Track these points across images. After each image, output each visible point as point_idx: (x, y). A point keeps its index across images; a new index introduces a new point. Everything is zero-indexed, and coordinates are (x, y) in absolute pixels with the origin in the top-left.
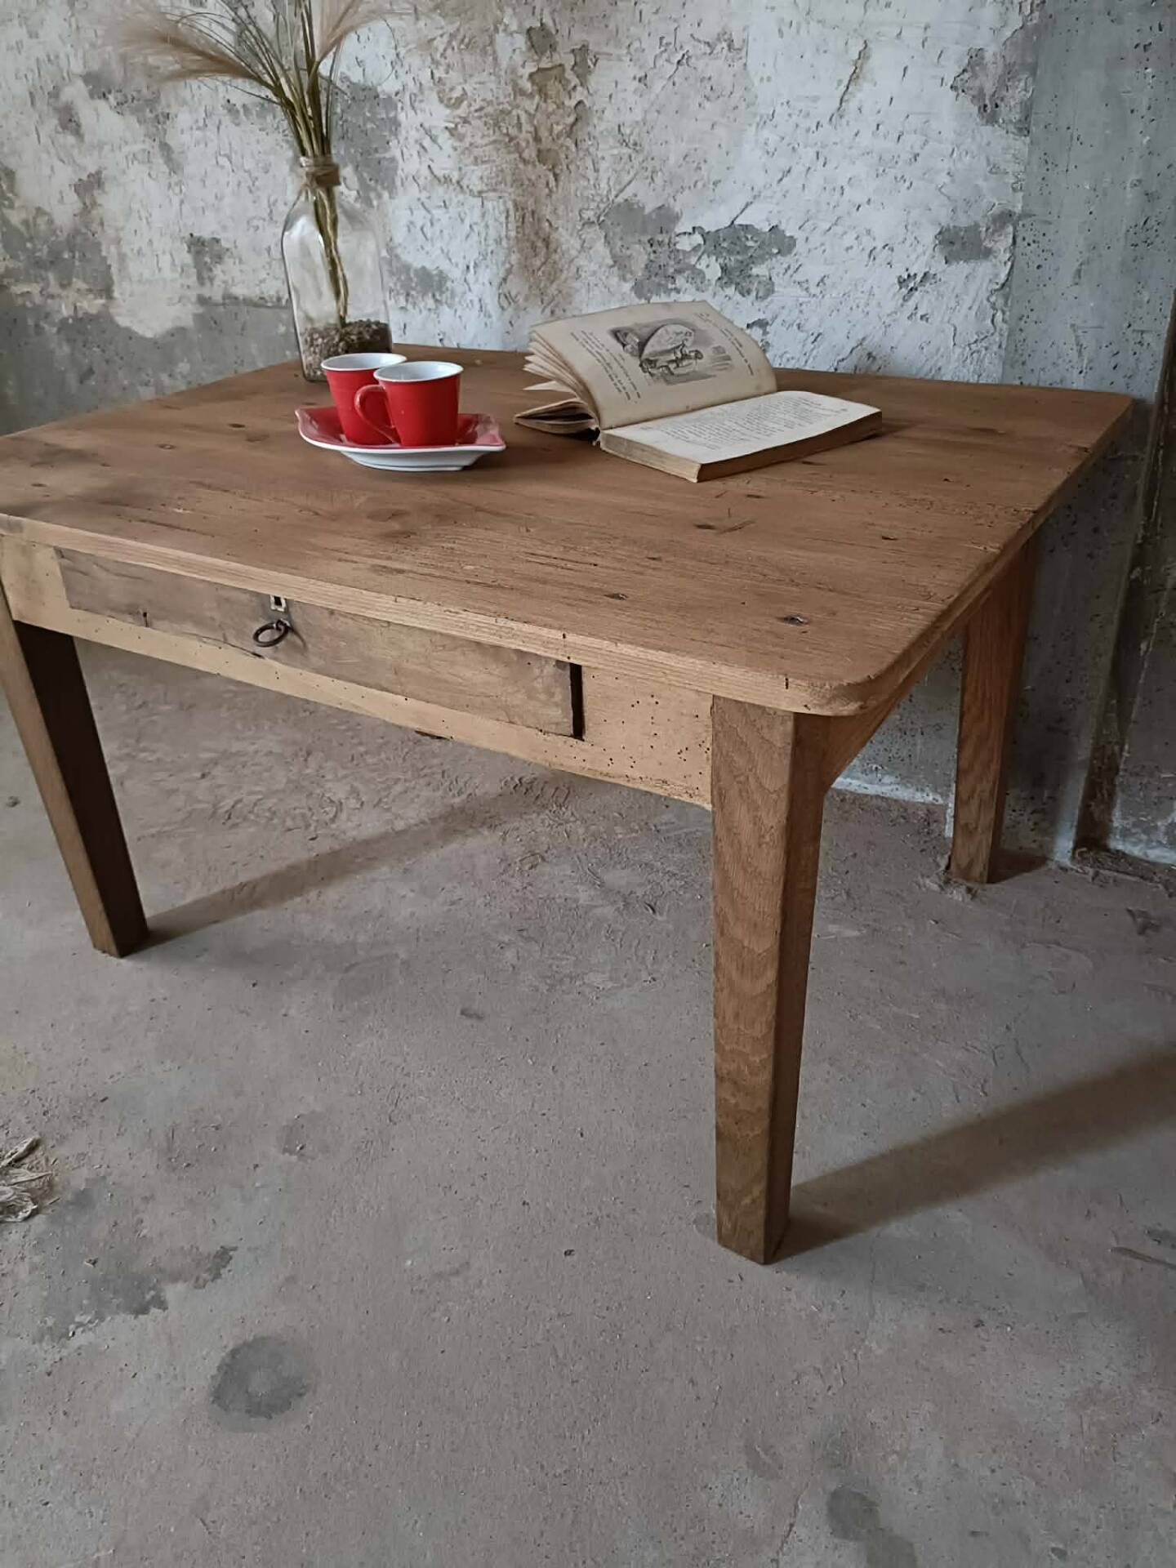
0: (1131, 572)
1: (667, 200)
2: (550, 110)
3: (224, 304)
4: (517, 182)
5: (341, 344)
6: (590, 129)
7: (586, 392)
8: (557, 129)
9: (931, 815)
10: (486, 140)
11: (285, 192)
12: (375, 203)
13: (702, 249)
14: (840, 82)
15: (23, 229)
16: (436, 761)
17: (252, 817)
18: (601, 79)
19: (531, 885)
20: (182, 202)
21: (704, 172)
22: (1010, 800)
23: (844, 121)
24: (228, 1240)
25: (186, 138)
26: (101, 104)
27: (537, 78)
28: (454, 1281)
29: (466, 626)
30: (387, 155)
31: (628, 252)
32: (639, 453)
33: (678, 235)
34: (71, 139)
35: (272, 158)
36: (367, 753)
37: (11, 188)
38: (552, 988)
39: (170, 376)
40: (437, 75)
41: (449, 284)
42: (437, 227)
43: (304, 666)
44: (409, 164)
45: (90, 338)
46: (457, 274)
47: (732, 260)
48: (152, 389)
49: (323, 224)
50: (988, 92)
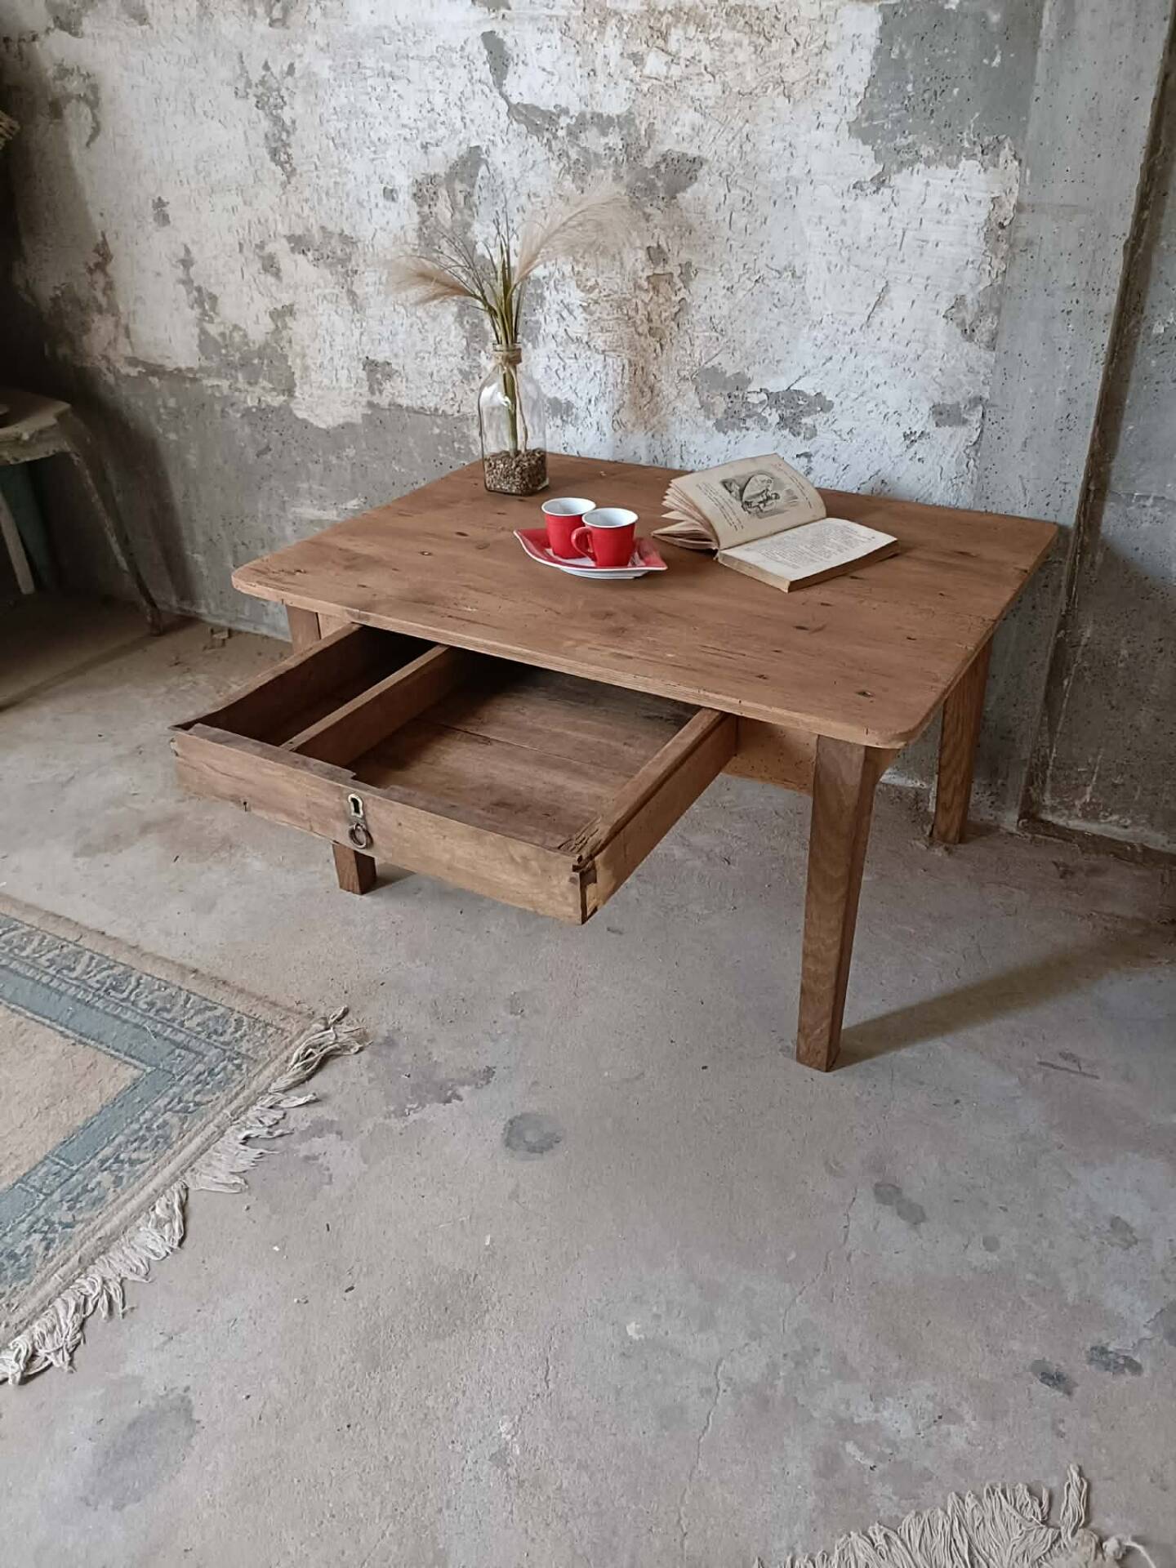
0: (1058, 632)
1: (743, 369)
2: (660, 302)
3: (389, 410)
4: (632, 347)
6: (689, 317)
7: (710, 526)
8: (664, 315)
9: (919, 796)
10: (611, 317)
11: (448, 335)
13: (767, 403)
14: (869, 305)
15: (219, 339)
18: (699, 286)
20: (362, 334)
21: (770, 354)
22: (974, 786)
23: (870, 330)
24: (490, 1063)
25: (371, 289)
26: (302, 256)
27: (652, 280)
28: (636, 1083)
31: (713, 400)
32: (747, 569)
33: (749, 393)
34: (271, 279)
37: (213, 309)
38: (666, 913)
39: (338, 458)
40: (576, 269)
41: (574, 410)
42: (569, 371)
44: (552, 327)
45: (270, 424)
46: (581, 404)
47: (787, 413)
48: (320, 467)
49: (510, 389)
50: (968, 322)
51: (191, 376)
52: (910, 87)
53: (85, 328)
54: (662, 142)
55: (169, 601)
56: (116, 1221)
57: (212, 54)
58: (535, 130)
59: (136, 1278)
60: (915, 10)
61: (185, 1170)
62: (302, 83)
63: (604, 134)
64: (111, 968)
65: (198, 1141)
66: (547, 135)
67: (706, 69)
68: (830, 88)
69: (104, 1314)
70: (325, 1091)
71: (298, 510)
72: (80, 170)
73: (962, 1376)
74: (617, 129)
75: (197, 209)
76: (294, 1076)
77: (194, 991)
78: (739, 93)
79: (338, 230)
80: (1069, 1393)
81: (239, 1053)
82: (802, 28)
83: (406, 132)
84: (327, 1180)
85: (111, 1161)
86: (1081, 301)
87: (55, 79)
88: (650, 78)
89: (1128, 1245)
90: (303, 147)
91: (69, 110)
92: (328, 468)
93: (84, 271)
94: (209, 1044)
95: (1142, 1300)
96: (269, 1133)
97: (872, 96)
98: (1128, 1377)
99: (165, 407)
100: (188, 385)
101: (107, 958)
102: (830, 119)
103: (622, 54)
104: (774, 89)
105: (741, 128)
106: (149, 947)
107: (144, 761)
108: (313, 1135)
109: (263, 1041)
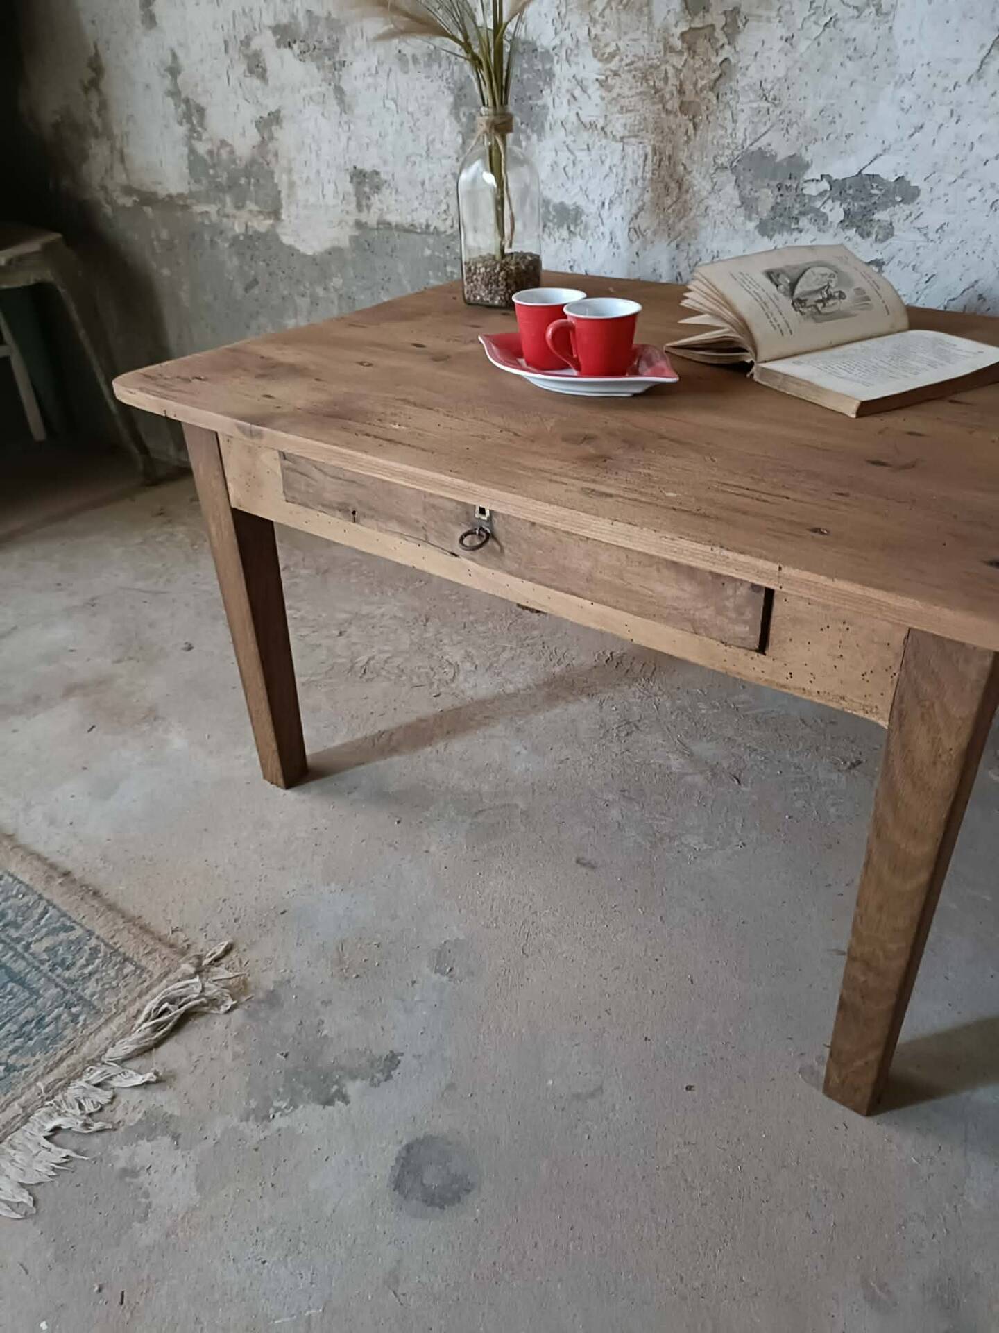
1: (799, 150)
2: (697, 66)
3: (377, 229)
4: (658, 129)
5: (502, 273)
6: (732, 84)
7: (745, 328)
8: (701, 83)
10: (633, 92)
11: (442, 132)
12: (524, 144)
13: (828, 195)
14: (982, 46)
15: (207, 157)
16: (535, 633)
17: (384, 673)
18: (749, 39)
19: (628, 750)
20: (349, 139)
21: (838, 126)
23: (982, 81)
24: (396, 1046)
25: (359, 84)
26: (287, 50)
27: (687, 37)
28: (590, 1102)
29: (680, 551)
30: (540, 102)
31: (757, 195)
32: (795, 386)
33: (806, 181)
34: (256, 82)
35: (433, 102)
36: (476, 621)
37: (201, 123)
38: (654, 846)
39: (325, 289)
40: (593, 32)
41: (584, 218)
42: (579, 167)
43: (499, 568)
44: (561, 110)
45: (257, 253)
46: (593, 209)
47: (856, 206)
48: (308, 300)
49: (496, 167)
51: (181, 202)
53: (84, 156)
55: (167, 450)
70: (175, 1066)
76: (138, 1041)
77: (56, 901)
79: (325, 14)
81: (80, 998)
84: (141, 1213)
92: (315, 302)
93: (80, 89)
94: (49, 979)
96: (86, 1125)
99: (158, 238)
100: (179, 214)
106: (25, 837)
107: (94, 615)
108: (141, 1137)
109: (114, 983)
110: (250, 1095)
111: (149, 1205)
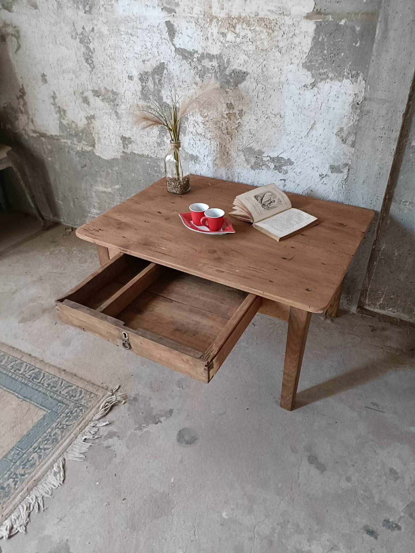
0: (373, 245)
1: (261, 148)
2: (231, 123)
3: (131, 154)
4: (221, 138)
5: (179, 185)
6: (242, 129)
7: (250, 214)
8: (233, 127)
10: (213, 127)
13: (270, 161)
14: (308, 129)
15: (67, 126)
18: (246, 118)
20: (120, 127)
21: (271, 144)
23: (308, 138)
24: (171, 408)
25: (123, 112)
26: (97, 98)
27: (228, 115)
30: (184, 126)
31: (250, 159)
32: (264, 231)
33: (263, 157)
34: (86, 105)
37: (64, 114)
39: (112, 170)
40: (200, 109)
41: (199, 159)
42: (197, 145)
44: (191, 129)
45: (86, 157)
46: (202, 157)
47: (277, 164)
48: (105, 173)
49: (176, 157)
50: (344, 136)
51: (56, 138)
52: (325, 52)
53: (17, 119)
54: (233, 66)
55: (49, 216)
56: (39, 473)
57: (63, 22)
58: (185, 58)
59: (48, 496)
60: (328, 24)
61: (64, 452)
62: (97, 35)
63: (211, 61)
64: (34, 369)
65: (68, 440)
66: (190, 60)
67: (249, 40)
68: (296, 50)
69: (37, 511)
70: (113, 420)
71: (97, 188)
72: (13, 62)
73: (339, 532)
74: (216, 60)
75: (58, 78)
76: (101, 414)
77: (64, 379)
78: (262, 49)
79: (111, 89)
80: (376, 538)
81: (81, 405)
82: (285, 28)
83: (137, 56)
84: (114, 455)
85: (37, 449)
86: (386, 133)
87: (3, 27)
88: (228, 42)
89: (396, 479)
90: (97, 58)
91: (8, 39)
92: (108, 174)
93: (16, 98)
94: (70, 401)
95: (401, 501)
96: (93, 437)
97: (311, 54)
98: (396, 532)
99: (47, 148)
100: (55, 141)
101: (32, 365)
102: (296, 61)
103: (218, 33)
104: (275, 49)
105: (262, 62)
106: (47, 361)
107: (43, 283)
108: (109, 438)
109: (90, 400)
110: (135, 424)
111: (116, 454)
